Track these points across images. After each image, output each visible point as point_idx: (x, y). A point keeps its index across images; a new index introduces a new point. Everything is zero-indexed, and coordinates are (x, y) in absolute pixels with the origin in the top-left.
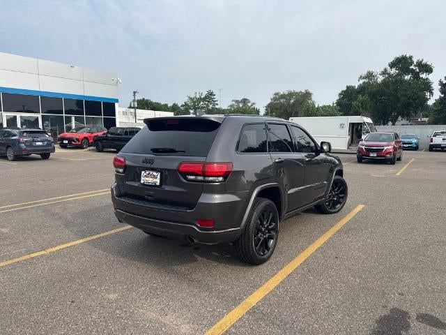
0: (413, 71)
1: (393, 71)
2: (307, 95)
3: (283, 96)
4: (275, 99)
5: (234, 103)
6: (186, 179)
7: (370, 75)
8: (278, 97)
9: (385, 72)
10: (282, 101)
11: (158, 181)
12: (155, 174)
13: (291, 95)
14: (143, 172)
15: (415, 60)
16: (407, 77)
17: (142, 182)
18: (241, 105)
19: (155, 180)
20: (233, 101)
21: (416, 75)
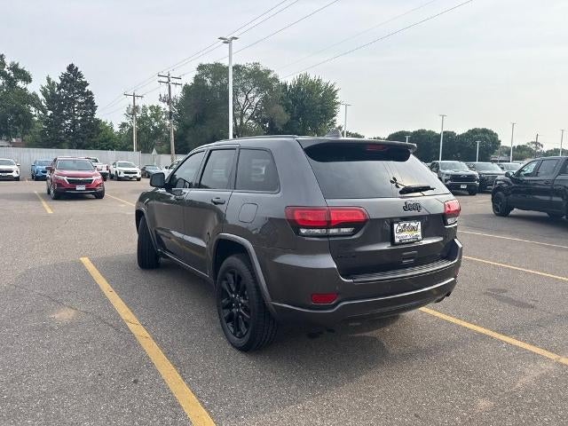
11: (419, 234)
14: (396, 226)
17: (397, 240)
19: (415, 234)
21: (11, 83)
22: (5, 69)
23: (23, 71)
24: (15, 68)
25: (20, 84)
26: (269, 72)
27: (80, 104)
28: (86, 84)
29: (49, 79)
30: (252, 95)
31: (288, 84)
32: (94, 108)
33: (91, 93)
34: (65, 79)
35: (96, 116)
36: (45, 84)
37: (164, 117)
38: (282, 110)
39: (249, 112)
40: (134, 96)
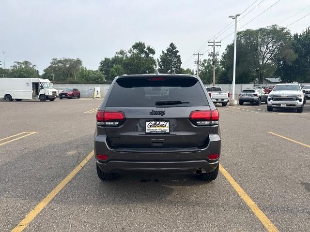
0: (145, 52)
1: (135, 51)
2: (79, 62)
3: (60, 62)
4: (53, 63)
5: (16, 64)
6: (196, 124)
7: (122, 52)
8: (55, 62)
9: (130, 52)
10: (60, 65)
11: (167, 129)
12: (162, 123)
13: (66, 61)
14: (147, 123)
15: (146, 46)
16: (143, 56)
17: (147, 131)
18: (23, 67)
19: (163, 129)
20: (15, 62)
21: (147, 55)
22: (145, 50)
23: (152, 49)
24: (149, 49)
25: (151, 55)
26: (283, 29)
27: (175, 62)
28: (178, 52)
29: (163, 52)
30: (271, 45)
31: (299, 34)
32: (180, 63)
33: (179, 56)
34: (169, 50)
35: (181, 67)
36: (162, 54)
37: (219, 64)
38: (292, 51)
39: (268, 56)
40: (198, 55)
